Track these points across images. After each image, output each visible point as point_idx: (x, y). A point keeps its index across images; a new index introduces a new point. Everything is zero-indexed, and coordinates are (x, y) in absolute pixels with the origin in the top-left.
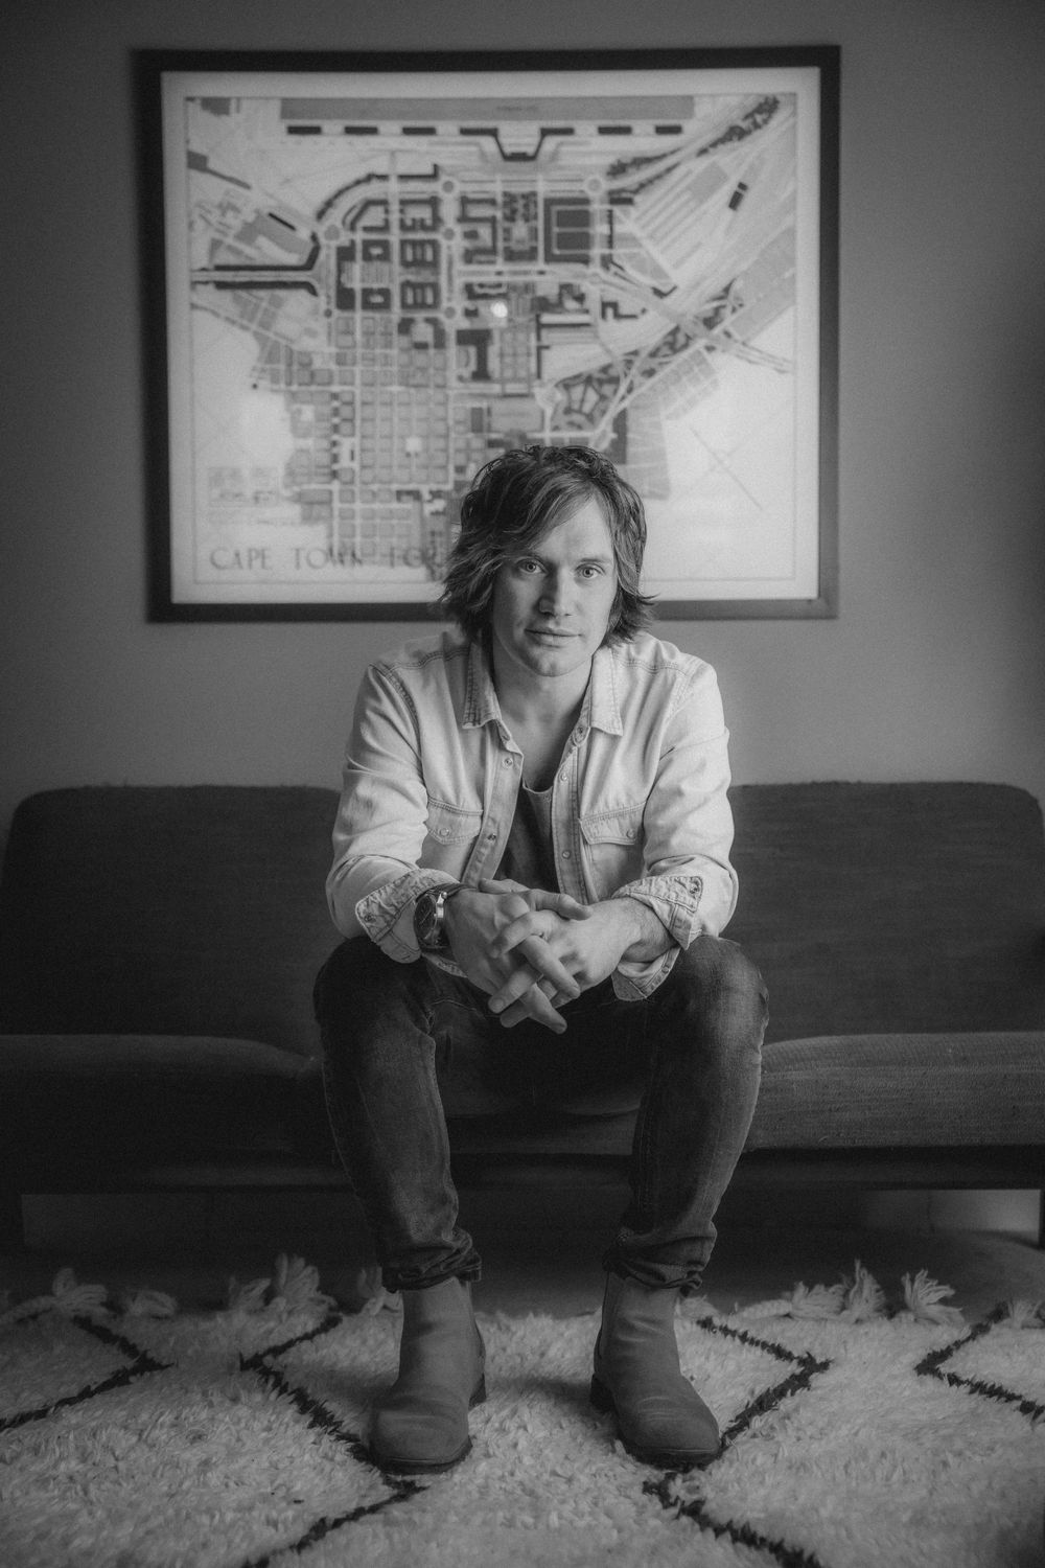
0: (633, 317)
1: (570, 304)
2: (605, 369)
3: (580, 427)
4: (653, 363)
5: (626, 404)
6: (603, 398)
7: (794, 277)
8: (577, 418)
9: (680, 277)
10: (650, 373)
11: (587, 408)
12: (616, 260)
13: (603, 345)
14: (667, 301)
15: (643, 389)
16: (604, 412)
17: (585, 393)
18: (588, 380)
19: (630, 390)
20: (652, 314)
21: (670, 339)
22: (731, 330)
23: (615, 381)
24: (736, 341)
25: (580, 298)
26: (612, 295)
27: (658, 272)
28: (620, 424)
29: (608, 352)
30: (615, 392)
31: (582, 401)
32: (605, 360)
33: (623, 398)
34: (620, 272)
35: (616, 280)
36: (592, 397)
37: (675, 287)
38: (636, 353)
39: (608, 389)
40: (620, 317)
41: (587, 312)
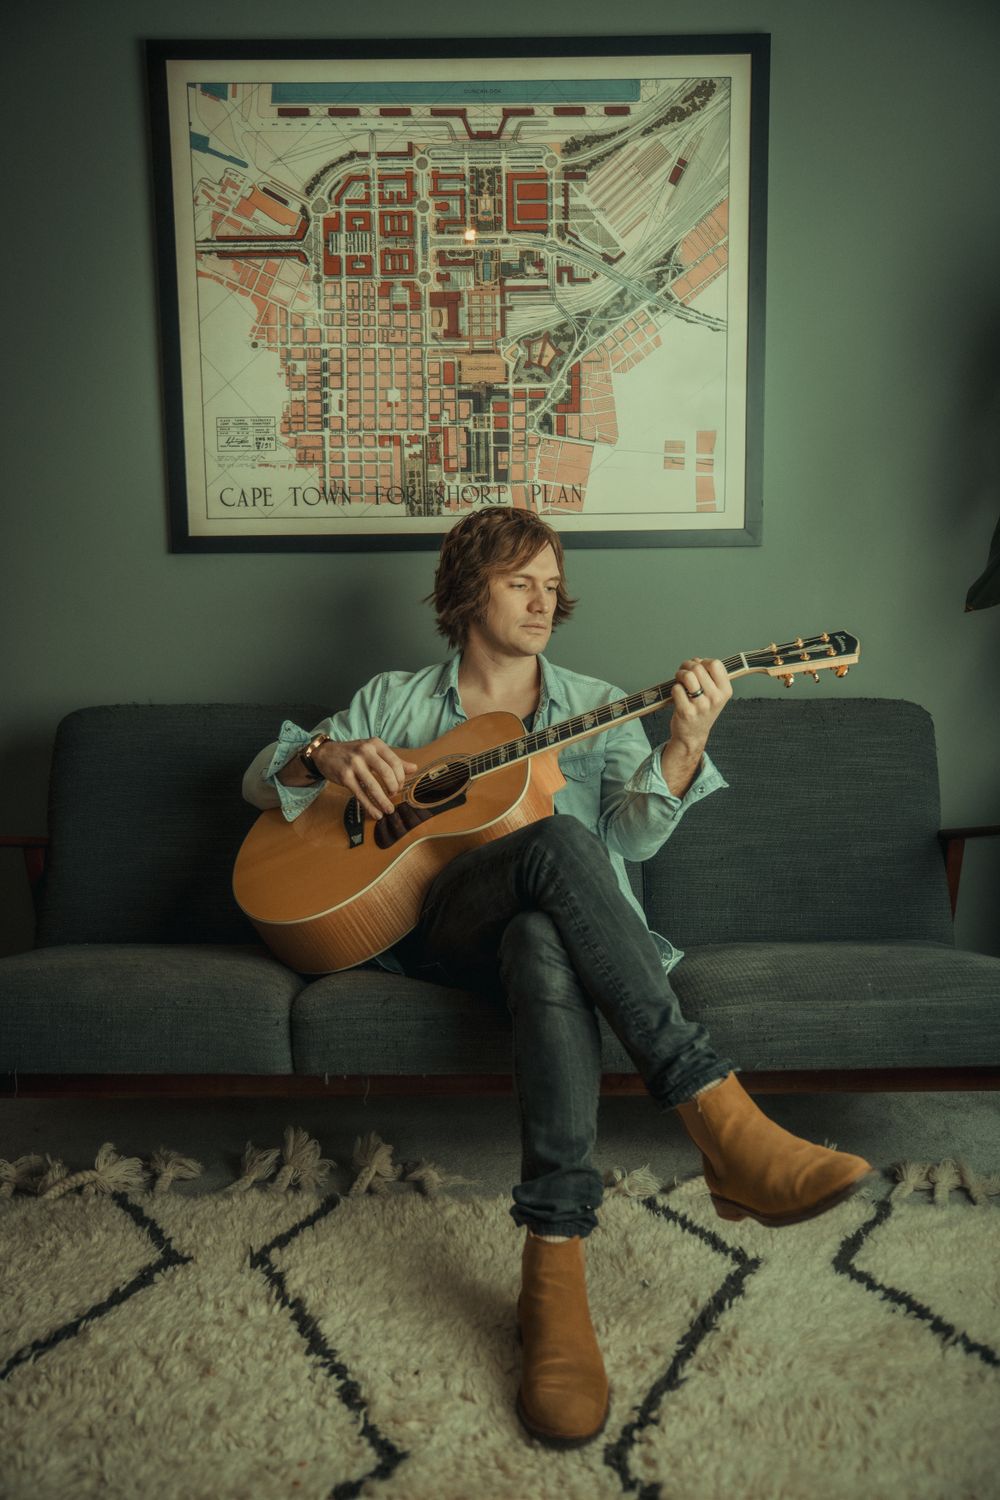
0: (585, 281)
1: (531, 270)
2: (561, 327)
3: (539, 380)
4: (603, 322)
5: (579, 358)
6: (560, 353)
7: (727, 245)
8: (537, 371)
9: (627, 244)
10: (601, 331)
11: (545, 362)
12: (570, 229)
13: (559, 306)
14: (616, 267)
15: (595, 345)
16: (560, 366)
17: (543, 349)
18: (547, 337)
19: (583, 347)
20: (602, 279)
21: (617, 300)
22: (671, 292)
23: (570, 338)
24: (676, 302)
25: (540, 264)
26: (567, 260)
27: (608, 240)
28: (575, 376)
29: (564, 312)
30: (570, 348)
31: (541, 356)
32: (561, 320)
33: (577, 354)
34: (574, 240)
35: (571, 248)
36: (550, 352)
37: (623, 254)
38: (588, 313)
39: (564, 346)
40: (573, 280)
41: (545, 276)
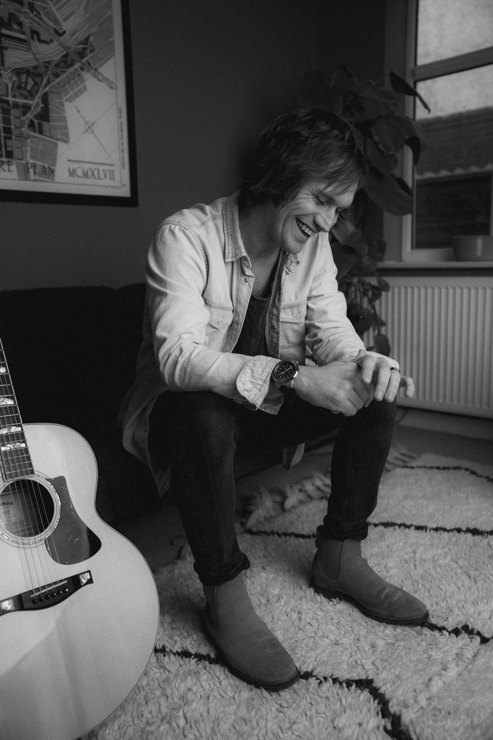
0: (46, 42)
1: (15, 26)
2: (36, 68)
3: (26, 98)
4: (58, 70)
5: (47, 89)
6: (36, 84)
7: (113, 42)
8: (24, 92)
9: (67, 26)
10: (57, 75)
11: (29, 87)
12: (35, 7)
13: (33, 54)
14: (62, 38)
15: (54, 83)
16: (37, 92)
17: (27, 79)
18: (28, 72)
19: (48, 83)
20: (55, 44)
21: (64, 59)
22: (90, 61)
23: (41, 76)
24: (92, 68)
25: (20, 24)
26: (36, 27)
27: (56, 21)
28: (45, 99)
29: (36, 59)
30: (42, 81)
31: (26, 83)
32: (34, 63)
33: (45, 86)
34: (38, 15)
35: (37, 19)
36: (31, 83)
37: (64, 32)
38: (49, 62)
39: (38, 79)
40: (41, 41)
41: (24, 33)
